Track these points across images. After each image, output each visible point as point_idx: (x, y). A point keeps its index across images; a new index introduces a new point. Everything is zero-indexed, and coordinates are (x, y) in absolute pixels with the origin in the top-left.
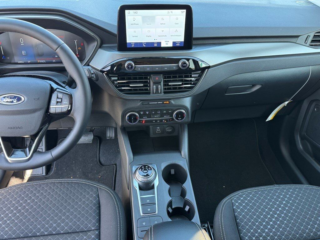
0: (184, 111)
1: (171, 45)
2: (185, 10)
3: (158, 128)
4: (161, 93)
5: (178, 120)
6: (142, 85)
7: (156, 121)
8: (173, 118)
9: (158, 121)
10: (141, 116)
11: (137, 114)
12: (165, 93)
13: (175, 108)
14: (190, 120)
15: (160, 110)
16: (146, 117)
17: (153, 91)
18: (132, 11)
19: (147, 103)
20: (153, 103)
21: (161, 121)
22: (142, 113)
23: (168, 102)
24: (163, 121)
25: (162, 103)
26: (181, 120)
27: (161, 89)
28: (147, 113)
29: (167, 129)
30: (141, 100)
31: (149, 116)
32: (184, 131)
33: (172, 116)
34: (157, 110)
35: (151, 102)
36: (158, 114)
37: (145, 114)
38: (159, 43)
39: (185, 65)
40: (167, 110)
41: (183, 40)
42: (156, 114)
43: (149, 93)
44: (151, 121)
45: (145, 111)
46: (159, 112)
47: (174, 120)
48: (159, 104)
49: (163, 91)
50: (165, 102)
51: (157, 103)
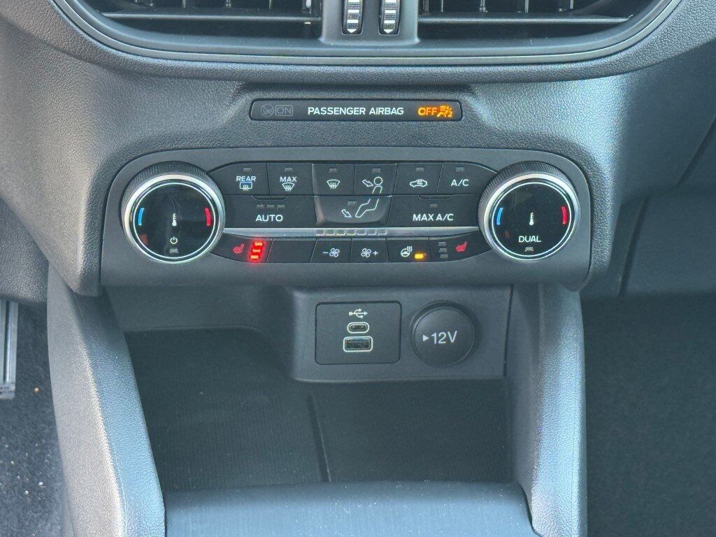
0: (561, 184)
3: (359, 313)
4: (398, 32)
5: (520, 248)
7: (350, 249)
8: (480, 234)
9: (366, 253)
10: (239, 209)
11: (210, 191)
12: (428, 33)
13: (499, 159)
14: (607, 253)
15: (388, 167)
16: (279, 218)
17: (342, 15)
19: (288, 109)
20: (335, 111)
21: (389, 249)
22: (246, 183)
23: (446, 111)
24: (405, 253)
25: (398, 111)
26: (538, 248)
27: (400, 17)
28: (288, 184)
29: (423, 322)
30: (251, 84)
31: (298, 209)
32: (553, 336)
33: (474, 219)
34: (365, 167)
35: (317, 102)
36: (366, 194)
37: (267, 195)
40: (438, 170)
42: (353, 193)
43: (313, 33)
44: (315, 249)
45: (268, 171)
46: (376, 184)
47: (486, 247)
48: (381, 118)
49: (413, 18)
50: (422, 111)
51: (362, 111)
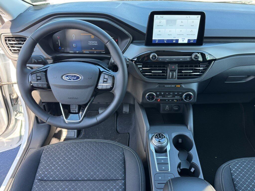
0: (191, 94)
1: (186, 41)
2: (200, 16)
3: (167, 106)
4: (175, 78)
5: (187, 100)
6: (161, 72)
7: (169, 100)
8: (182, 99)
9: (170, 100)
10: (157, 96)
11: (154, 94)
12: (178, 78)
13: (185, 91)
14: (196, 101)
15: (173, 92)
16: (161, 97)
17: (169, 77)
18: (159, 16)
19: (163, 86)
20: (167, 86)
21: (173, 100)
22: (158, 93)
23: (179, 86)
24: (174, 100)
26: (189, 100)
27: (175, 77)
28: (162, 93)
29: (174, 107)
30: (159, 83)
31: (163, 96)
32: (190, 109)
33: (182, 97)
34: (171, 92)
35: (166, 85)
36: (171, 94)
37: (160, 95)
38: (177, 40)
39: (197, 57)
40: (178, 92)
41: (196, 38)
42: (169, 94)
43: (166, 78)
44: (165, 100)
45: (160, 92)
46: (172, 94)
47: (183, 100)
48: (173, 87)
49: (177, 77)
50: (177, 86)
51: (170, 86)
